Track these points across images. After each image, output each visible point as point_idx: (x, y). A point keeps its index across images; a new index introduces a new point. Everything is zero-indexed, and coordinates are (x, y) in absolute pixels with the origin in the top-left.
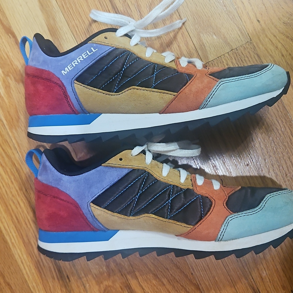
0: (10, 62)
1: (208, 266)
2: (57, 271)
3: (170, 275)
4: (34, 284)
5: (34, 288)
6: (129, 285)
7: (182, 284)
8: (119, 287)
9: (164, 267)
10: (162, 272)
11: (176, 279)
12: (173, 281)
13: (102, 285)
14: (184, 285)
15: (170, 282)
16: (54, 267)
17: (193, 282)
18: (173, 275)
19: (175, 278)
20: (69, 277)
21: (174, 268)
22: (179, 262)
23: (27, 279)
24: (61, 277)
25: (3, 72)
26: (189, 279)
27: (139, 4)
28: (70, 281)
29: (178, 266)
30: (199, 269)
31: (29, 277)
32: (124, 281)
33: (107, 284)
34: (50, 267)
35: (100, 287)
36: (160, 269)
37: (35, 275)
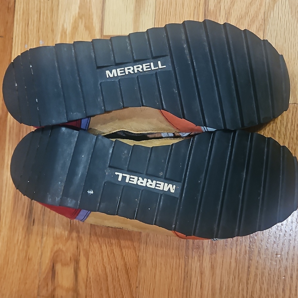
0: (89, 7)
1: (154, 289)
2: (28, 210)
3: (117, 275)
4: (6, 210)
5: (4, 212)
6: (78, 260)
7: (122, 290)
8: (69, 257)
9: (116, 265)
10: (111, 268)
11: (120, 283)
12: (116, 282)
13: (56, 246)
14: (124, 292)
15: (113, 281)
16: (28, 205)
17: (133, 295)
18: (120, 277)
19: (119, 281)
20: (35, 222)
21: (124, 272)
22: (131, 269)
23: (3, 201)
24: (29, 217)
25: (79, 13)
26: (131, 290)
27: (231, 12)
28: (33, 225)
29: (128, 272)
30: (145, 287)
31: (5, 201)
32: (76, 255)
33: (61, 248)
34: (24, 203)
35: (54, 245)
36: (111, 264)
37: (10, 202)
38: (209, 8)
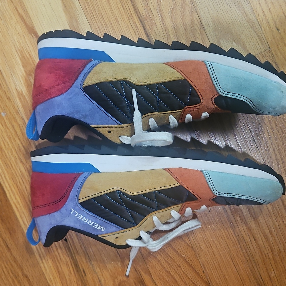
0: (33, 62)
1: (219, 265)
2: (73, 266)
3: (182, 273)
4: (51, 277)
5: (51, 281)
6: (142, 280)
7: (193, 282)
8: (133, 282)
9: (177, 264)
10: (174, 269)
11: (188, 277)
12: (185, 278)
13: (116, 280)
14: (196, 282)
15: (181, 279)
16: (70, 261)
17: (204, 280)
18: (186, 273)
19: (187, 276)
20: (85, 271)
21: (186, 266)
22: (191, 261)
23: (45, 272)
24: (77, 271)
25: (25, 71)
26: (200, 277)
27: (161, 9)
28: (85, 275)
29: (190, 264)
30: (211, 268)
31: (46, 270)
32: (138, 277)
33: (122, 279)
34: (67, 262)
35: (114, 281)
36: (173, 267)
37: (52, 268)
38: (141, 14)
